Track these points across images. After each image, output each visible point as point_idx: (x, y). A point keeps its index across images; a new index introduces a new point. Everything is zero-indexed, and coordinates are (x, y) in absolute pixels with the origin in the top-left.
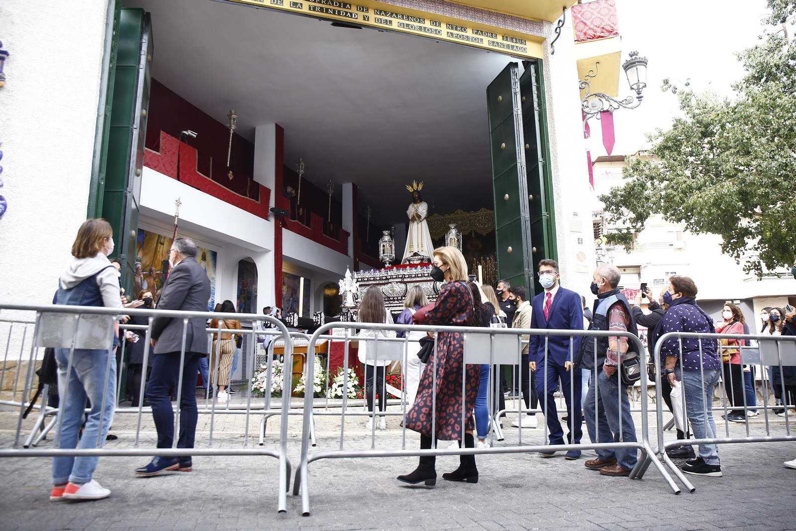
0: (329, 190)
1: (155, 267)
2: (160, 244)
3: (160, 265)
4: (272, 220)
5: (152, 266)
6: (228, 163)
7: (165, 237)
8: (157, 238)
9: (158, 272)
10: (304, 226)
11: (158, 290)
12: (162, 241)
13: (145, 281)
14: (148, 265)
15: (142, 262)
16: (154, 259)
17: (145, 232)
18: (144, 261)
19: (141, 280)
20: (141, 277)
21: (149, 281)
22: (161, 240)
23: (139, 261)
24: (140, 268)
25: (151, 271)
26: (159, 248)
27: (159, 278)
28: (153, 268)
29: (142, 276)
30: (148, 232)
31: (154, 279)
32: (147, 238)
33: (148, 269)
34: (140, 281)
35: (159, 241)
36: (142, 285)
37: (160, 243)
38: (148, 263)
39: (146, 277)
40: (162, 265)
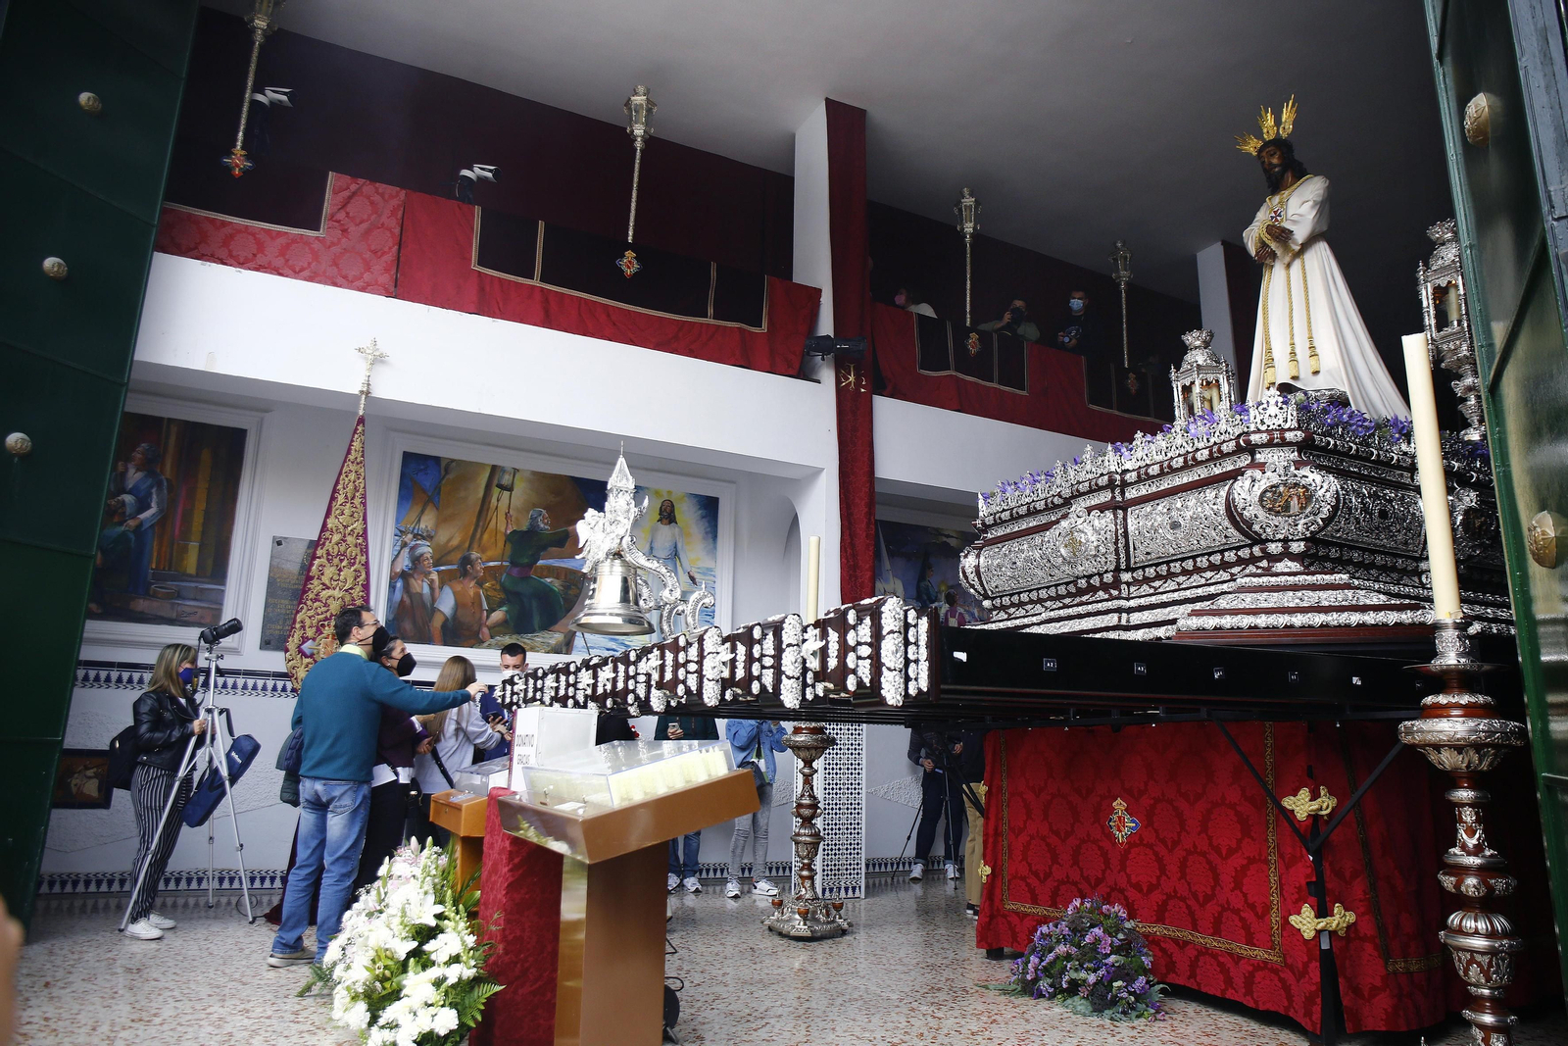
0: (1117, 271)
1: (483, 550)
2: (496, 491)
3: (501, 544)
4: (828, 376)
5: (470, 548)
6: (631, 233)
7: (516, 470)
8: (487, 475)
9: (492, 564)
10: (994, 385)
11: (491, 610)
12: (506, 480)
13: (447, 590)
14: (457, 547)
15: (435, 539)
16: (476, 530)
17: (443, 464)
18: (442, 537)
19: (432, 588)
20: (432, 581)
21: (459, 588)
22: (501, 478)
23: (424, 538)
24: (429, 556)
25: (466, 561)
26: (494, 501)
27: (495, 578)
28: (475, 555)
29: (435, 576)
30: (453, 461)
31: (480, 584)
32: (451, 476)
33: (457, 556)
34: (426, 590)
35: (495, 482)
36: (434, 600)
37: (500, 486)
38: (455, 542)
39: (446, 578)
40: (509, 546)
